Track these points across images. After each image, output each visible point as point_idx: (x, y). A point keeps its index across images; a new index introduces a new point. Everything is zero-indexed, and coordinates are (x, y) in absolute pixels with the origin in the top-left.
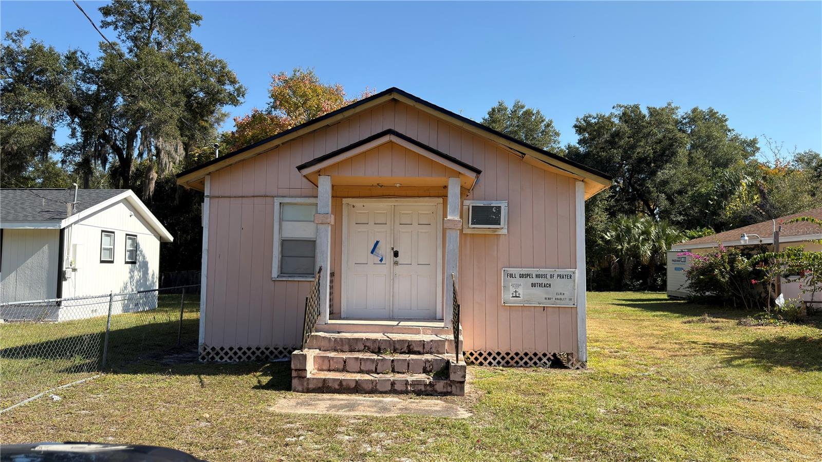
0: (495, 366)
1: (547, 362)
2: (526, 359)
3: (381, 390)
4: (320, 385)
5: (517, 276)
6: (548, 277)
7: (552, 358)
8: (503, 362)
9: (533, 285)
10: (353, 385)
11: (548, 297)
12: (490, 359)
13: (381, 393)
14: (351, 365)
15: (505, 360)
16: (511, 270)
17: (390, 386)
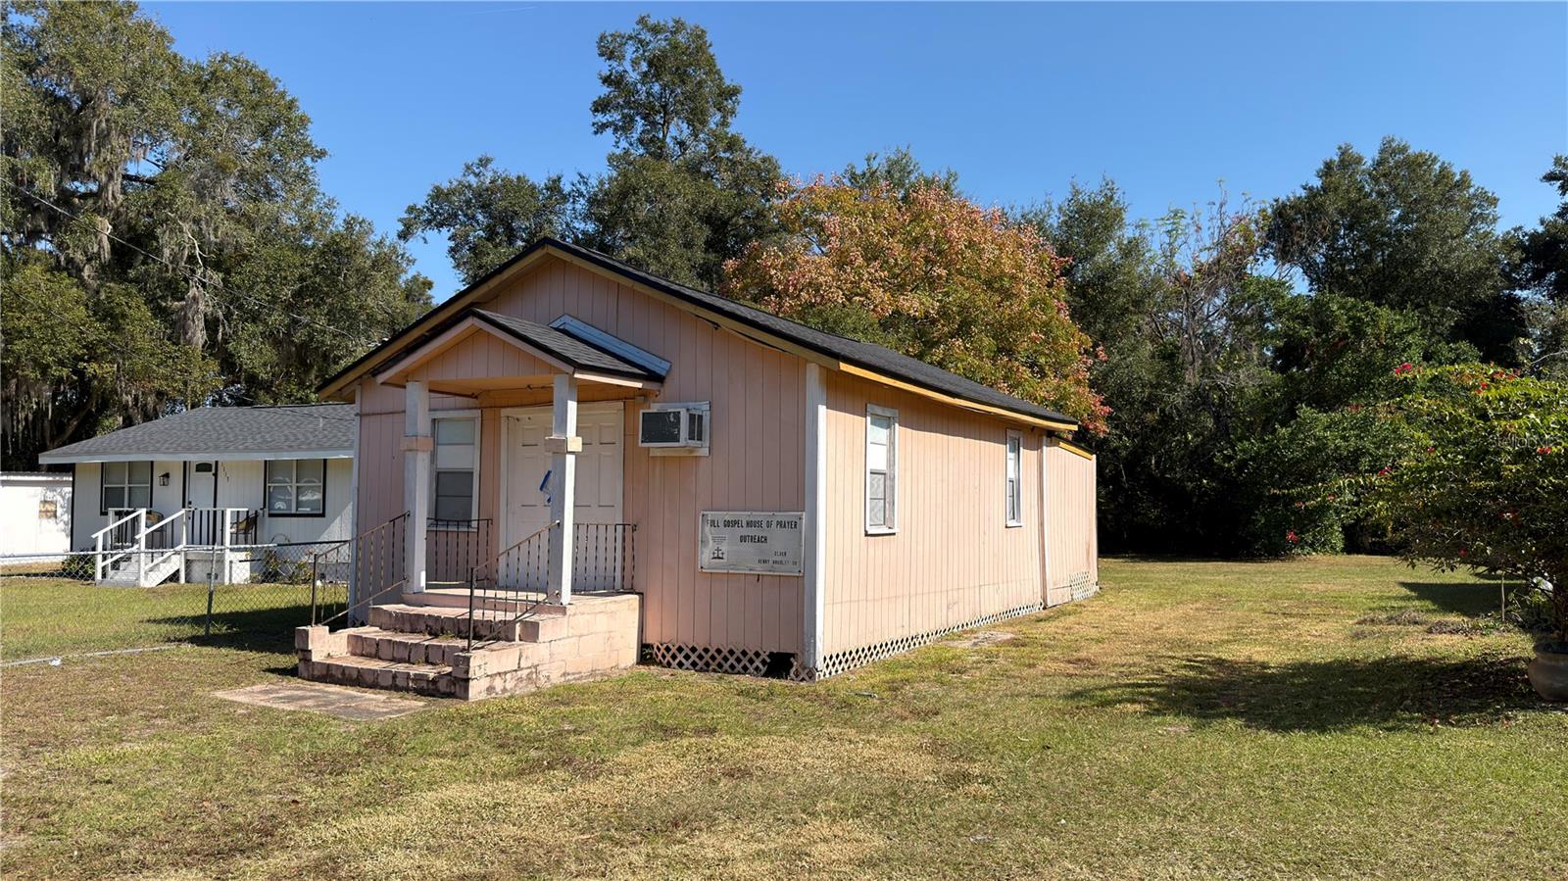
0: (687, 669)
1: (761, 666)
2: (732, 660)
3: (383, 684)
4: (325, 672)
5: (721, 524)
6: (764, 525)
7: (768, 660)
8: (701, 664)
9: (743, 539)
10: (355, 675)
11: (762, 558)
12: (680, 657)
13: (382, 688)
14: (385, 651)
15: (704, 661)
16: (710, 515)
17: (391, 680)
